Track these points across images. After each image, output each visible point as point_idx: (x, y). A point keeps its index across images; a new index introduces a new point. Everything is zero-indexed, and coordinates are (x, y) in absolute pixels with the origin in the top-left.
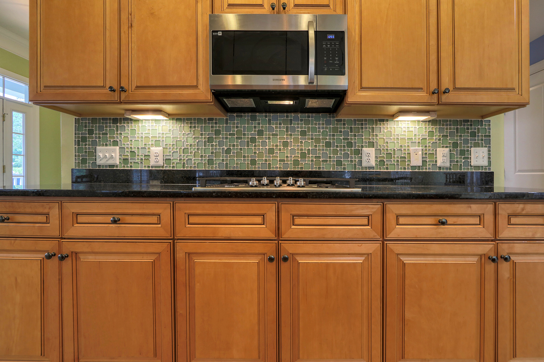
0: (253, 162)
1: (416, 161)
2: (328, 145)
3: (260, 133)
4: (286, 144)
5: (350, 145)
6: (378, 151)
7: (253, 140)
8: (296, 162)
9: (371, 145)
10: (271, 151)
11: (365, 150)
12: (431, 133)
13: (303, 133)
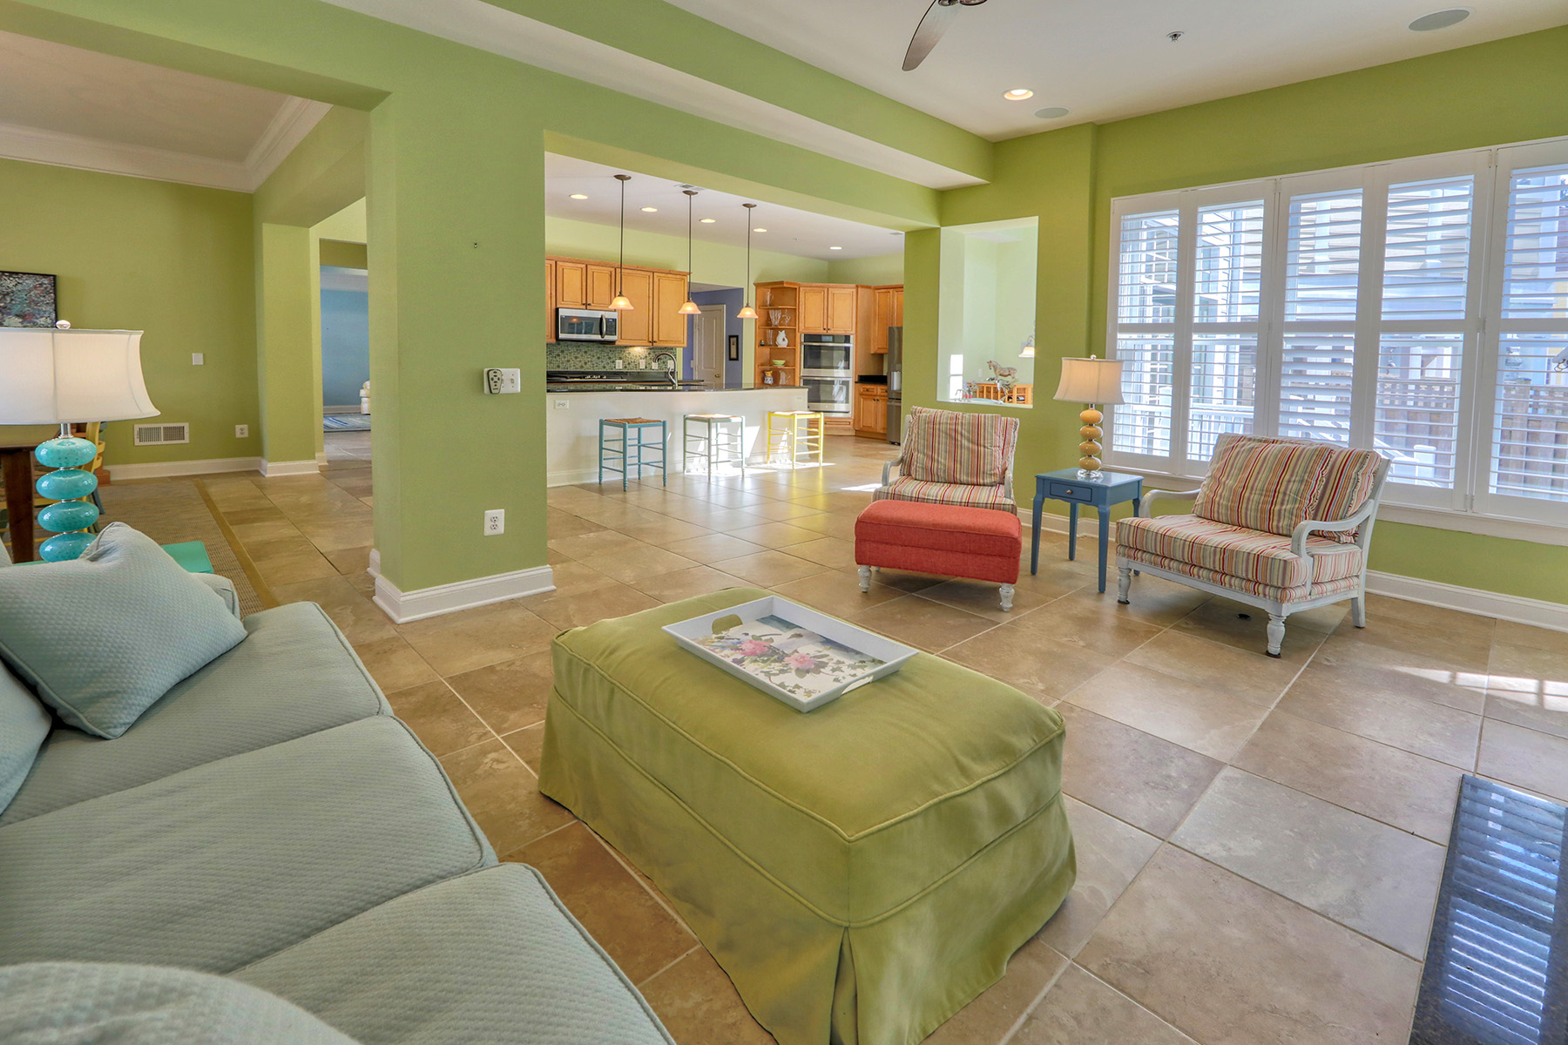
0: (558, 367)
1: (642, 366)
2: (599, 358)
3: (562, 352)
4: (576, 358)
5: (610, 358)
6: (624, 362)
7: (559, 355)
8: (582, 367)
9: (620, 359)
10: (568, 361)
11: (617, 361)
12: (649, 354)
13: (586, 352)
